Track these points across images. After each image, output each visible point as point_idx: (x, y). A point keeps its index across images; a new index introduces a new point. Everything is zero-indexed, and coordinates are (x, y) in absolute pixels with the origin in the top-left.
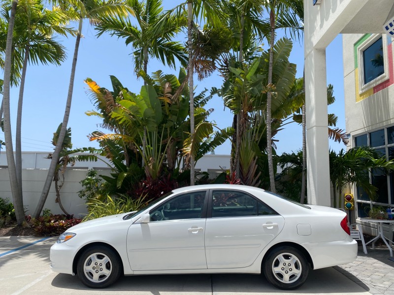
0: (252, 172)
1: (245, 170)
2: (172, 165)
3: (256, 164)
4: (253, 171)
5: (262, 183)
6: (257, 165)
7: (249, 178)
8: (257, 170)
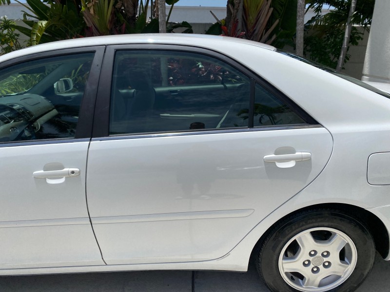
0: (262, 21)
1: (252, 18)
2: (131, 9)
3: (270, 7)
4: (264, 20)
5: (277, 38)
6: (272, 9)
7: (256, 32)
8: (270, 18)
